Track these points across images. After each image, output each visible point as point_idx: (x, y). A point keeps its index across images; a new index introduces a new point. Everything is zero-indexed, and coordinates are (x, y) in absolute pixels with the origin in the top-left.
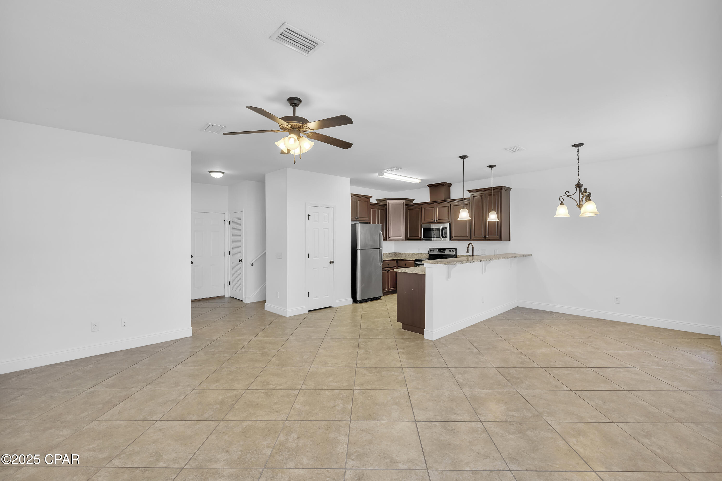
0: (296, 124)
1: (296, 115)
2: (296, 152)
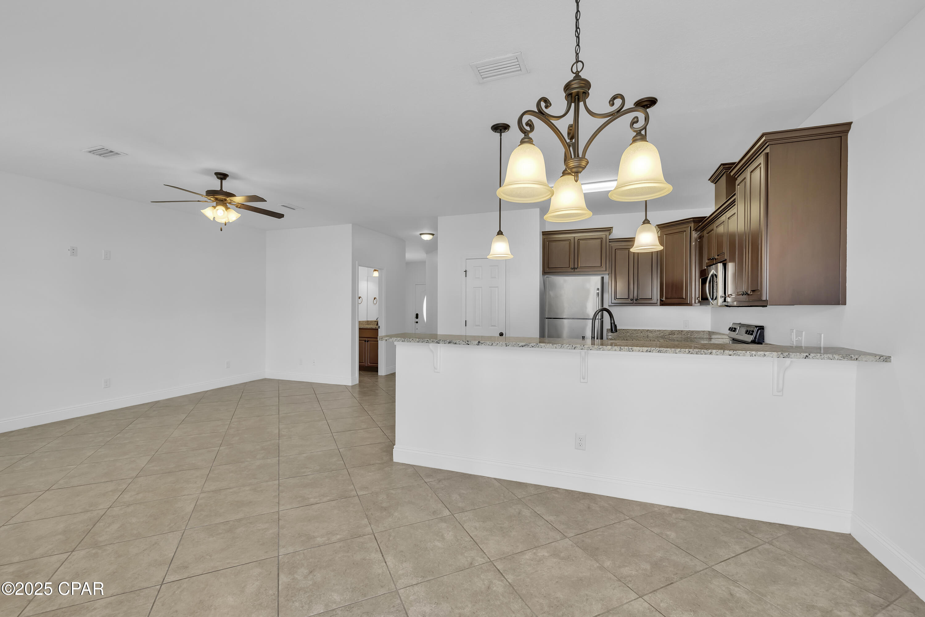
1: (224, 190)
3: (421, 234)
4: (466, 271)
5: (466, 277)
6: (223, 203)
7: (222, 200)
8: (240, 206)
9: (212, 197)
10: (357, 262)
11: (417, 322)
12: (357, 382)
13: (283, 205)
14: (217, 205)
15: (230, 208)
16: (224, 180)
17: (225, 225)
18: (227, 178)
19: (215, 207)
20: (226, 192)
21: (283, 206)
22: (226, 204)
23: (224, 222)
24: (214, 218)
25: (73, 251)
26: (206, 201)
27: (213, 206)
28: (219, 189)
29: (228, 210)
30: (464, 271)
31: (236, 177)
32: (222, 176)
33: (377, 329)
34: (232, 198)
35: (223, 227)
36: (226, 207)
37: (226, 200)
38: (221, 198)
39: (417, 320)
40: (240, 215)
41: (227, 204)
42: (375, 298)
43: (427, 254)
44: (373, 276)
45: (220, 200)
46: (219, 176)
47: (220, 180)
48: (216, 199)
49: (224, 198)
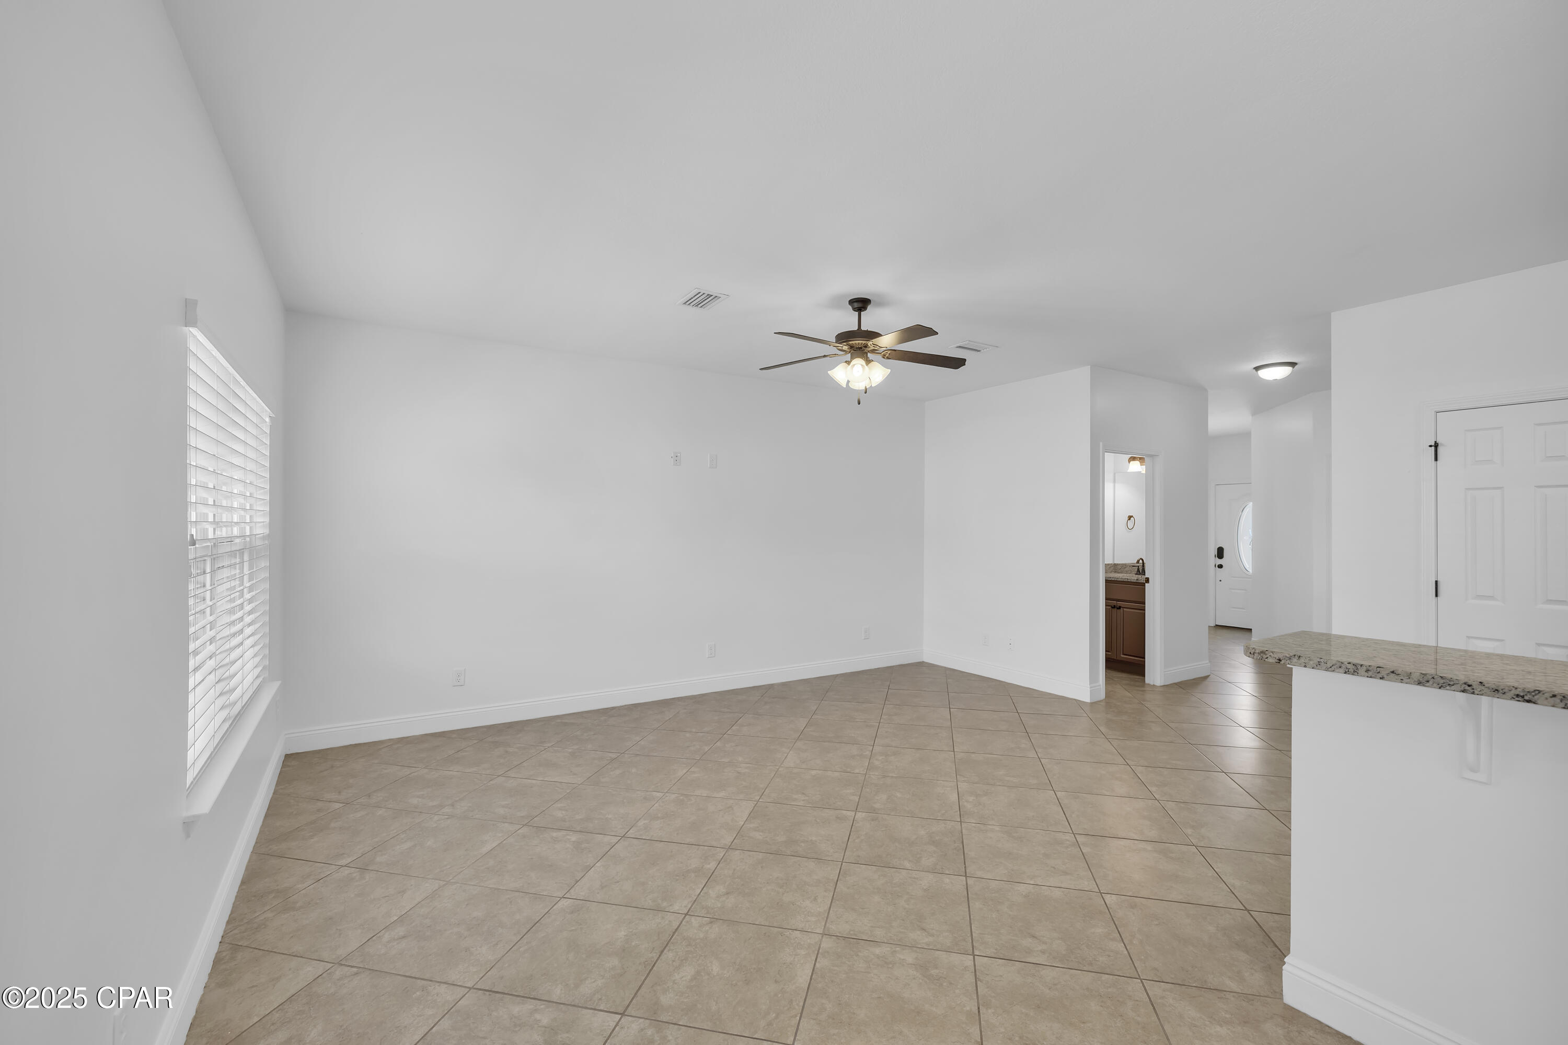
0: (857, 342)
1: (863, 328)
2: (859, 385)
3: (1257, 369)
4: (1436, 446)
5: (1436, 459)
6: (860, 352)
7: (861, 348)
8: (889, 354)
9: (845, 344)
10: (1101, 444)
11: (1220, 566)
12: (1102, 695)
13: (958, 345)
14: (852, 358)
15: (873, 361)
16: (863, 310)
17: (866, 393)
18: (869, 307)
19: (848, 363)
20: (867, 331)
21: (960, 347)
22: (867, 353)
23: (864, 388)
24: (848, 382)
25: (676, 458)
26: (835, 354)
27: (846, 362)
28: (856, 328)
29: (870, 365)
30: (1431, 446)
31: (882, 304)
32: (860, 304)
33: (1143, 585)
34: (876, 341)
35: (861, 398)
36: (867, 360)
37: (866, 346)
38: (859, 343)
39: (1219, 562)
40: (890, 370)
41: (869, 355)
42: (1130, 517)
43: (1252, 415)
44: (1129, 471)
45: (856, 348)
46: (856, 305)
47: (857, 312)
48: (851, 347)
49: (864, 342)
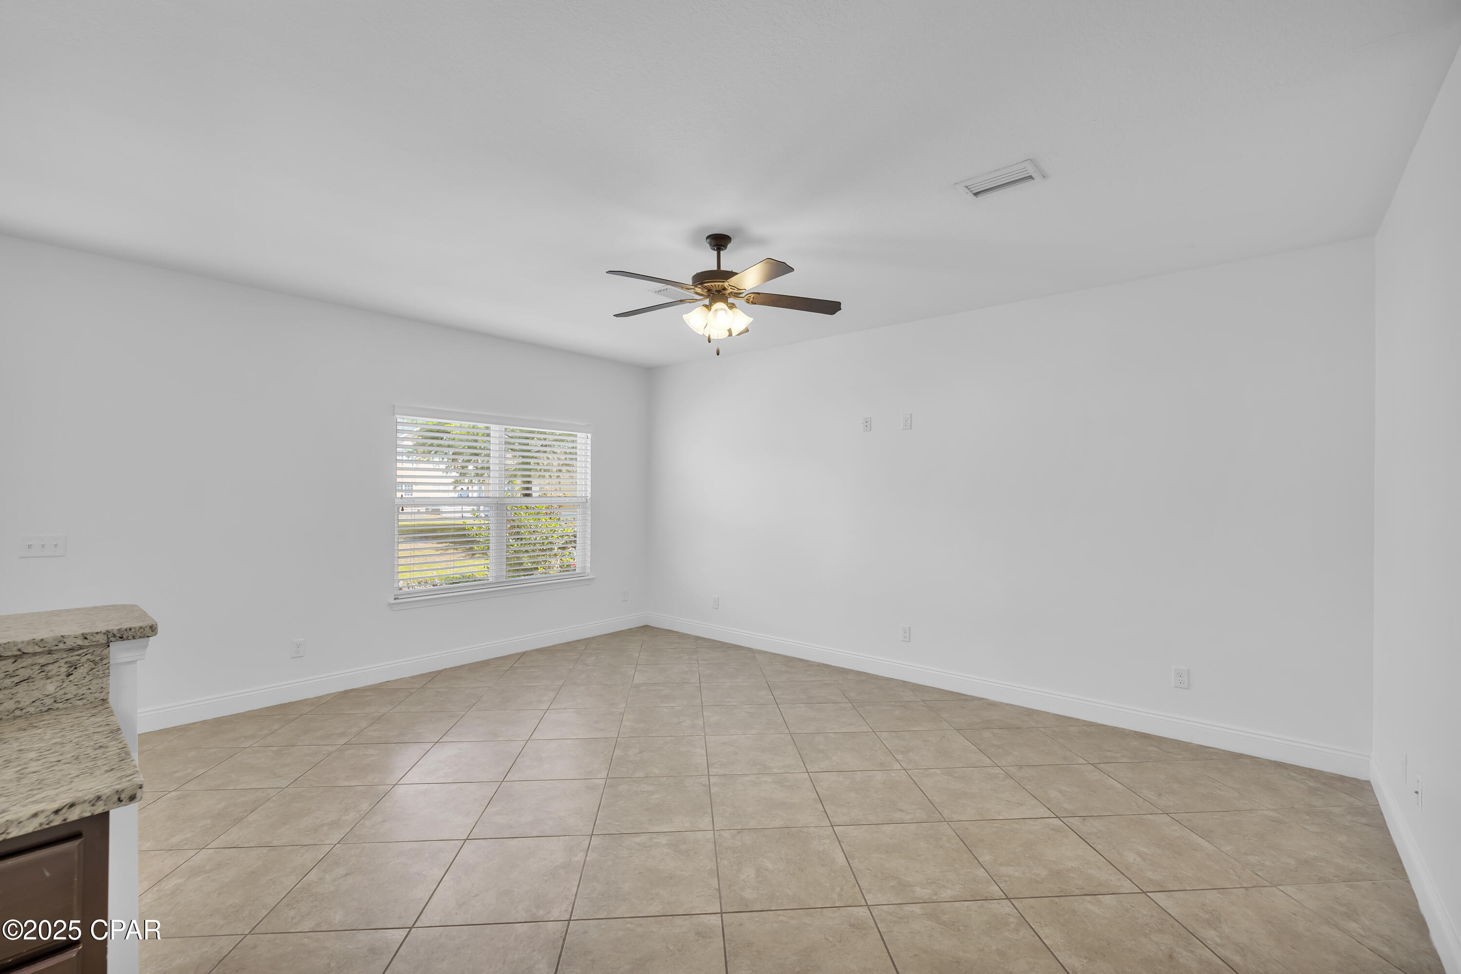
6: (719, 295)
16: (722, 250)
22: (727, 297)
28: (714, 268)
32: (720, 241)
37: (724, 289)
46: (715, 242)
47: (716, 252)
48: (708, 290)
49: (721, 284)
